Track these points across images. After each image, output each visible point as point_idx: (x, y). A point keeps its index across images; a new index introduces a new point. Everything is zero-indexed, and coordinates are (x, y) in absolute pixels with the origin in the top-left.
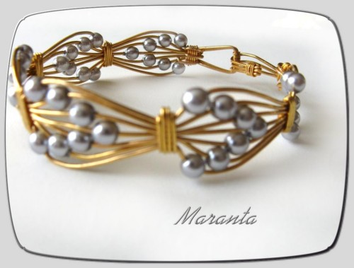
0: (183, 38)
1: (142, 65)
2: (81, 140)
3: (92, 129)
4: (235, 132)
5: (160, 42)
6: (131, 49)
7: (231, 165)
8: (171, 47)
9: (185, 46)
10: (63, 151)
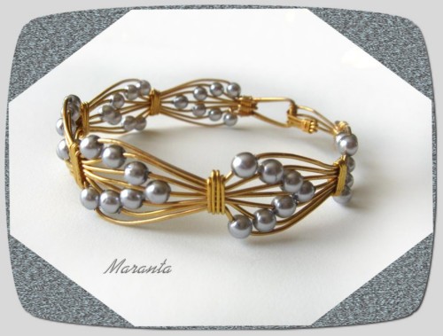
0: (237, 88)
1: (191, 114)
2: (132, 197)
3: (145, 188)
4: (283, 195)
5: (211, 91)
6: (180, 98)
7: (277, 227)
8: (223, 97)
9: (238, 96)
10: (114, 208)
